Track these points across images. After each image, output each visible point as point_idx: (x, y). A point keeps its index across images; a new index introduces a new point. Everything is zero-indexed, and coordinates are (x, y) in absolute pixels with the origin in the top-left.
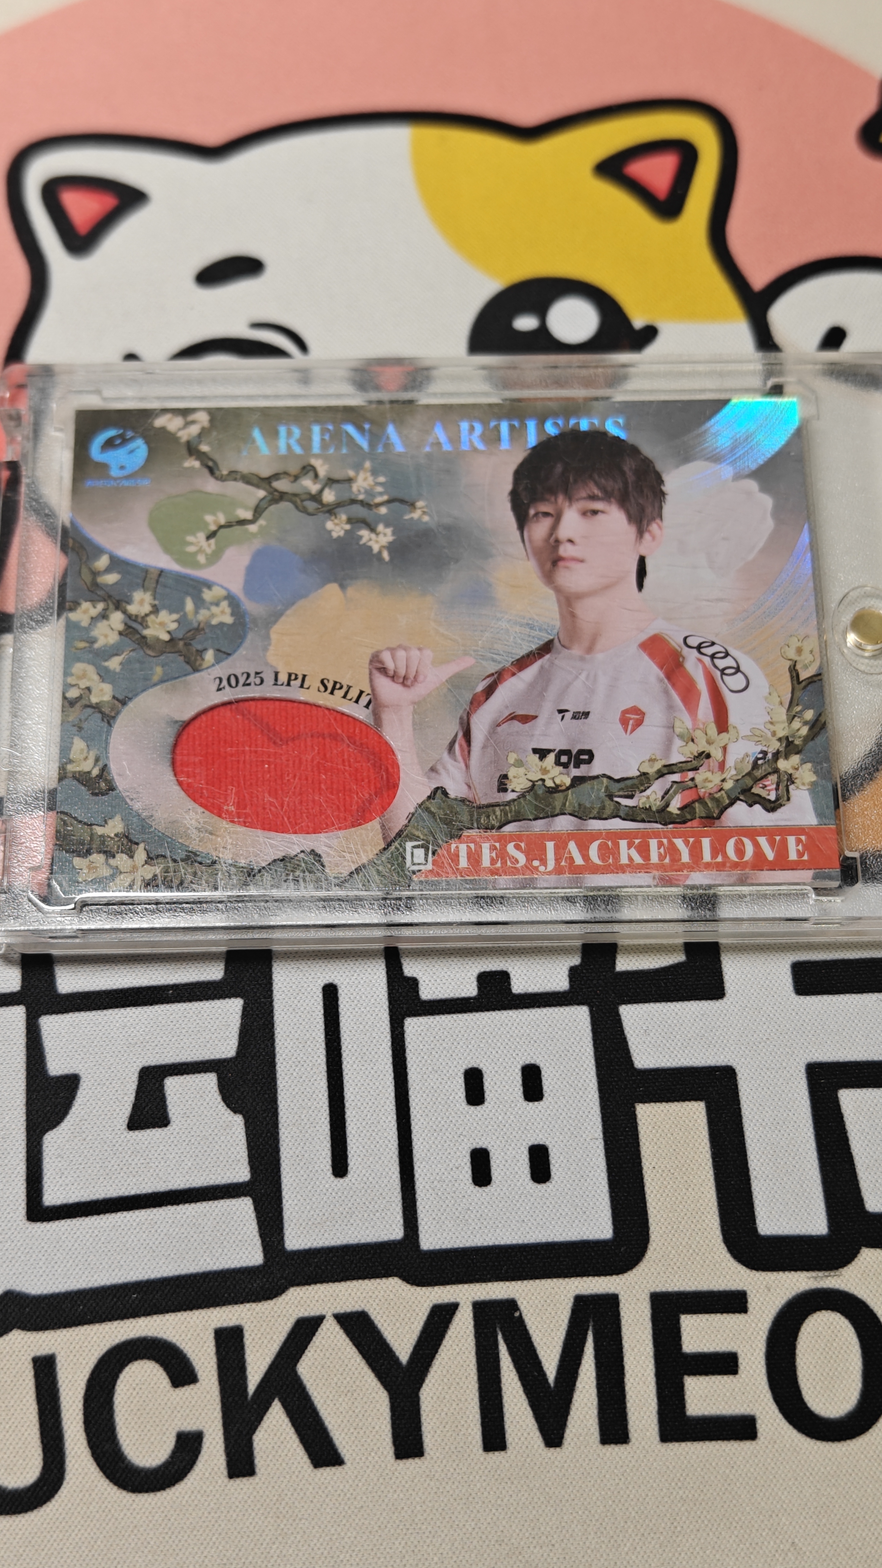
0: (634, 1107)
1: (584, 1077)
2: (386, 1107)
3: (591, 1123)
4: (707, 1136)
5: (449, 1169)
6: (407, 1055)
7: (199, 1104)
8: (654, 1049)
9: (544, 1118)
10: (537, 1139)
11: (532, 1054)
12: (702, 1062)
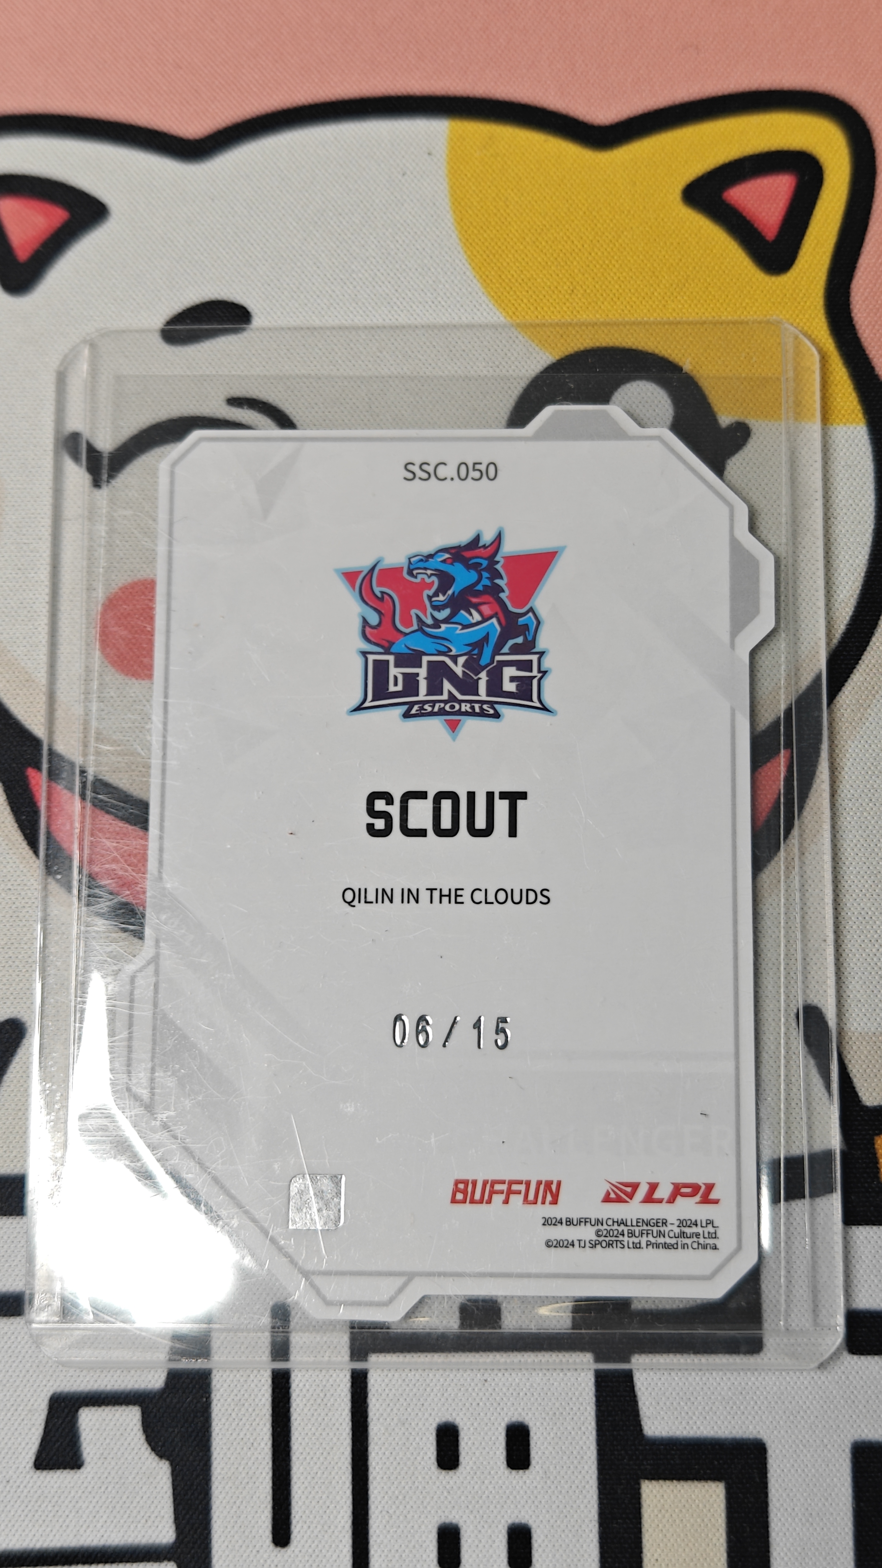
0: (639, 1484)
1: (581, 1443)
2: (340, 1464)
3: (586, 1501)
5: (411, 1546)
6: (369, 1401)
7: (119, 1443)
8: (668, 1413)
9: (528, 1492)
10: (519, 1516)
11: (520, 1410)
12: (726, 1432)
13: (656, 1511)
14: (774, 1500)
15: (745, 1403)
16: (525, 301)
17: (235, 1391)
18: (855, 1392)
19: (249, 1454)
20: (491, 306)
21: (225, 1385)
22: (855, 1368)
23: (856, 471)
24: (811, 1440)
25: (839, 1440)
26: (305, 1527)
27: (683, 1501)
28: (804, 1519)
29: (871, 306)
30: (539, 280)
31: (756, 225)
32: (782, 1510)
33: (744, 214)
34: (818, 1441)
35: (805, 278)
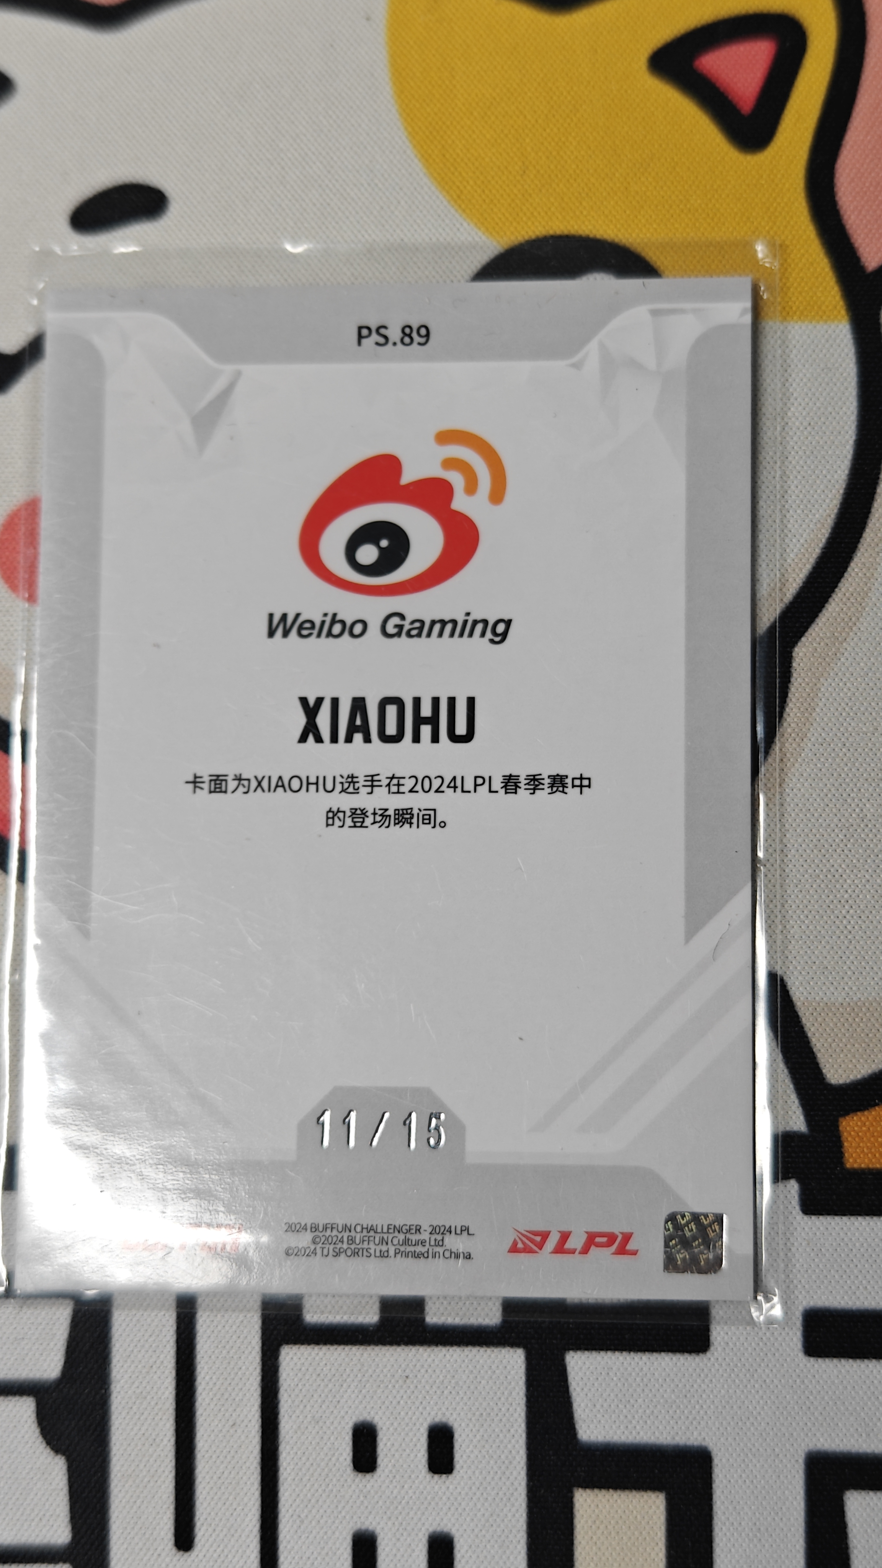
0: (572, 1492)
1: (509, 1446)
2: (248, 1464)
3: (514, 1510)
4: (663, 1539)
5: (324, 1552)
7: (12, 1436)
8: (606, 1416)
9: (451, 1498)
10: (442, 1524)
11: (444, 1409)
12: (668, 1438)
13: (590, 1523)
14: (719, 1512)
15: (689, 1407)
16: (471, 182)
17: (137, 1384)
18: (811, 1398)
19: (151, 1450)
20: (433, 188)
21: (126, 1376)
22: (812, 1371)
23: (837, 375)
24: (761, 1449)
25: (791, 1450)
26: (210, 1530)
27: (619, 1511)
28: (751, 1535)
29: (857, 189)
30: (487, 160)
31: (730, 98)
32: (727, 1524)
33: (718, 85)
34: (768, 1450)
35: (784, 157)
